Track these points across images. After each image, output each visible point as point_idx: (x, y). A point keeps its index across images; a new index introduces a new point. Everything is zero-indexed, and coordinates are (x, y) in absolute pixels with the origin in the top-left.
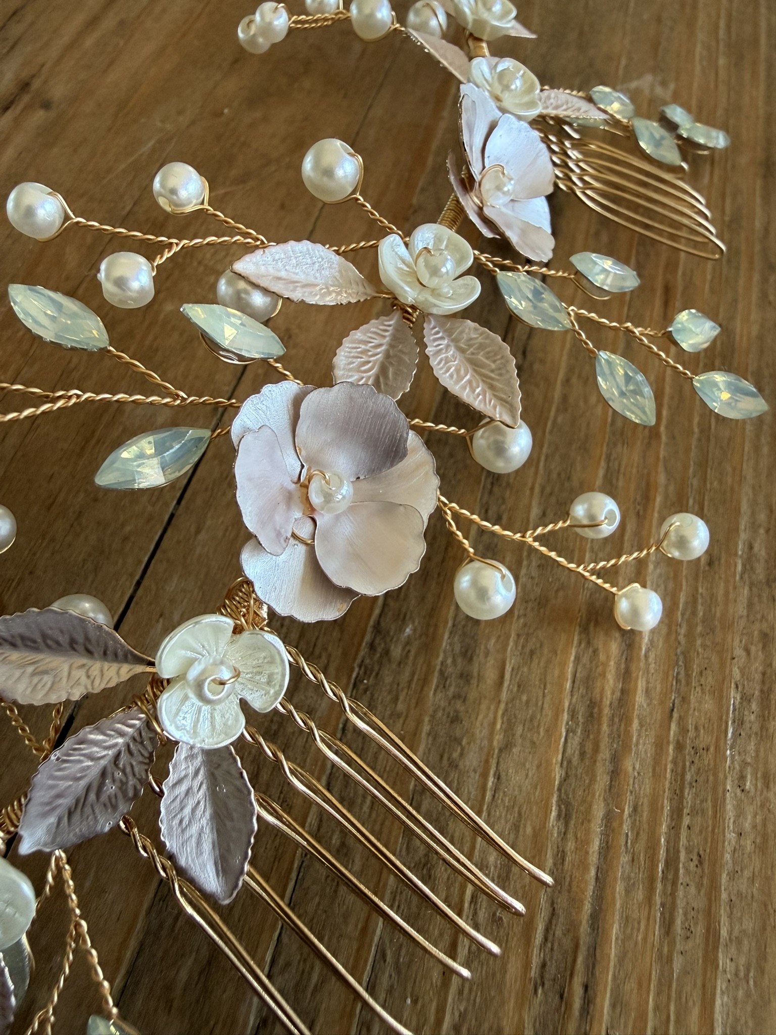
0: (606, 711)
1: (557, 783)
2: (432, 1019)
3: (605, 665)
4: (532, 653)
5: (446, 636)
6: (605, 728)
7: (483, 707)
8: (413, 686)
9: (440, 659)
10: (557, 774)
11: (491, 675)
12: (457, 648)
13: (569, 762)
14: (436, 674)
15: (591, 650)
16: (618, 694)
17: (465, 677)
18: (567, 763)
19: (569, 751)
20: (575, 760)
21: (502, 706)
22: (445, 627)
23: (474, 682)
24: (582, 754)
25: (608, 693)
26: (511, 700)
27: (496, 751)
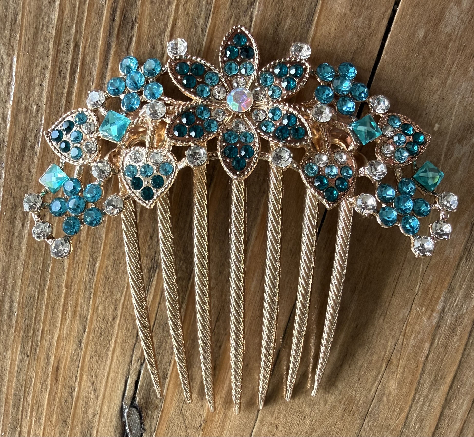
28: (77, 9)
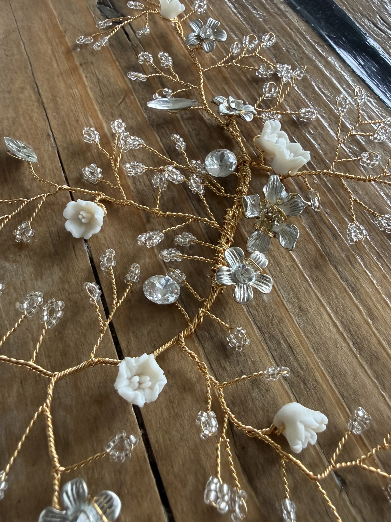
28: (337, 196)
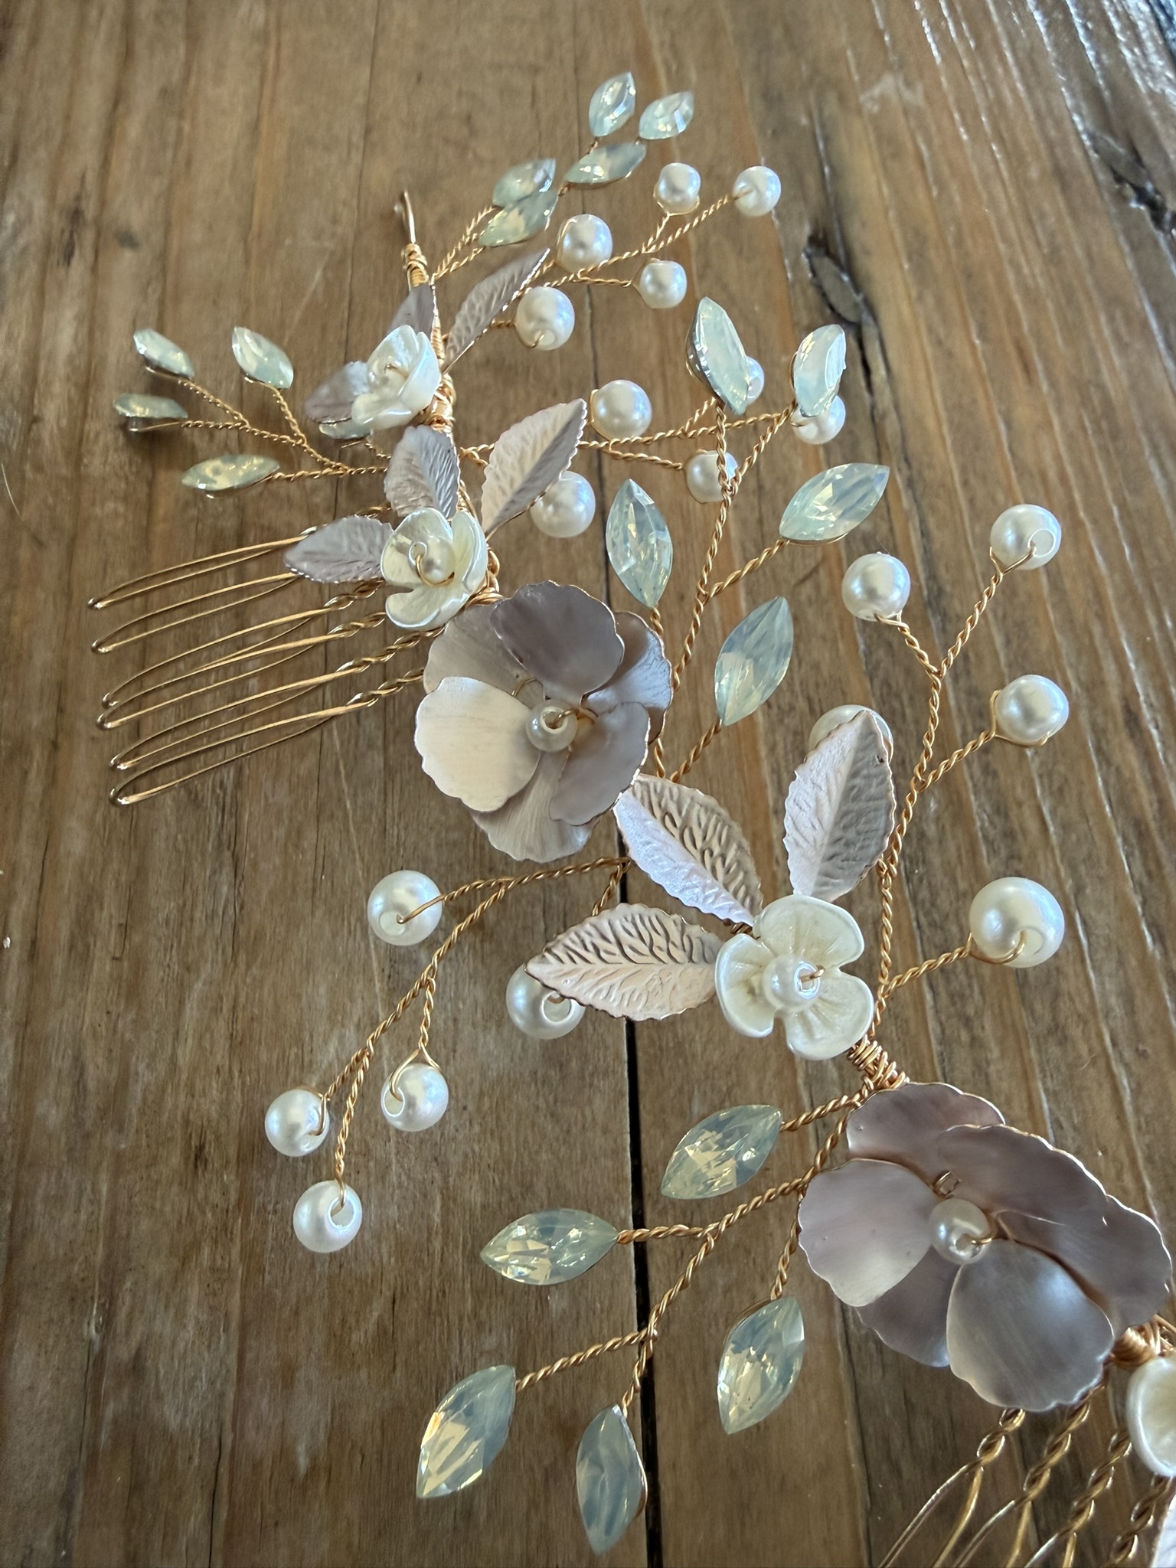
0: (1153, 825)
1: (1139, 909)
2: (1126, 1161)
3: (1132, 780)
4: (1061, 790)
5: (972, 798)
6: (1158, 841)
7: (1040, 858)
8: (965, 861)
9: (978, 824)
10: (1137, 901)
11: (1033, 825)
12: (988, 808)
13: (1141, 886)
14: (981, 841)
15: (1113, 769)
16: (1156, 806)
17: (1009, 835)
18: (1139, 887)
19: (1137, 876)
20: (1145, 880)
21: (1057, 852)
22: (967, 791)
23: (1020, 837)
24: (1149, 874)
25: (1147, 806)
26: (1063, 844)
27: (1072, 898)
